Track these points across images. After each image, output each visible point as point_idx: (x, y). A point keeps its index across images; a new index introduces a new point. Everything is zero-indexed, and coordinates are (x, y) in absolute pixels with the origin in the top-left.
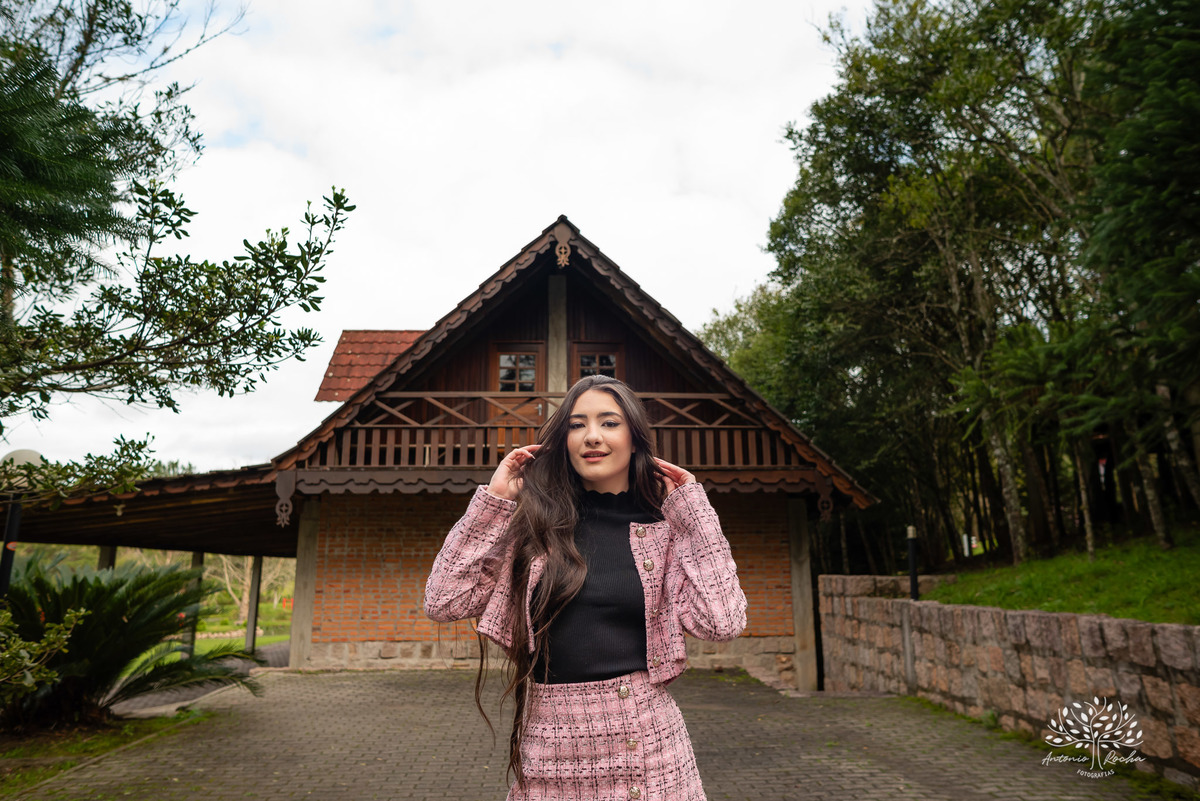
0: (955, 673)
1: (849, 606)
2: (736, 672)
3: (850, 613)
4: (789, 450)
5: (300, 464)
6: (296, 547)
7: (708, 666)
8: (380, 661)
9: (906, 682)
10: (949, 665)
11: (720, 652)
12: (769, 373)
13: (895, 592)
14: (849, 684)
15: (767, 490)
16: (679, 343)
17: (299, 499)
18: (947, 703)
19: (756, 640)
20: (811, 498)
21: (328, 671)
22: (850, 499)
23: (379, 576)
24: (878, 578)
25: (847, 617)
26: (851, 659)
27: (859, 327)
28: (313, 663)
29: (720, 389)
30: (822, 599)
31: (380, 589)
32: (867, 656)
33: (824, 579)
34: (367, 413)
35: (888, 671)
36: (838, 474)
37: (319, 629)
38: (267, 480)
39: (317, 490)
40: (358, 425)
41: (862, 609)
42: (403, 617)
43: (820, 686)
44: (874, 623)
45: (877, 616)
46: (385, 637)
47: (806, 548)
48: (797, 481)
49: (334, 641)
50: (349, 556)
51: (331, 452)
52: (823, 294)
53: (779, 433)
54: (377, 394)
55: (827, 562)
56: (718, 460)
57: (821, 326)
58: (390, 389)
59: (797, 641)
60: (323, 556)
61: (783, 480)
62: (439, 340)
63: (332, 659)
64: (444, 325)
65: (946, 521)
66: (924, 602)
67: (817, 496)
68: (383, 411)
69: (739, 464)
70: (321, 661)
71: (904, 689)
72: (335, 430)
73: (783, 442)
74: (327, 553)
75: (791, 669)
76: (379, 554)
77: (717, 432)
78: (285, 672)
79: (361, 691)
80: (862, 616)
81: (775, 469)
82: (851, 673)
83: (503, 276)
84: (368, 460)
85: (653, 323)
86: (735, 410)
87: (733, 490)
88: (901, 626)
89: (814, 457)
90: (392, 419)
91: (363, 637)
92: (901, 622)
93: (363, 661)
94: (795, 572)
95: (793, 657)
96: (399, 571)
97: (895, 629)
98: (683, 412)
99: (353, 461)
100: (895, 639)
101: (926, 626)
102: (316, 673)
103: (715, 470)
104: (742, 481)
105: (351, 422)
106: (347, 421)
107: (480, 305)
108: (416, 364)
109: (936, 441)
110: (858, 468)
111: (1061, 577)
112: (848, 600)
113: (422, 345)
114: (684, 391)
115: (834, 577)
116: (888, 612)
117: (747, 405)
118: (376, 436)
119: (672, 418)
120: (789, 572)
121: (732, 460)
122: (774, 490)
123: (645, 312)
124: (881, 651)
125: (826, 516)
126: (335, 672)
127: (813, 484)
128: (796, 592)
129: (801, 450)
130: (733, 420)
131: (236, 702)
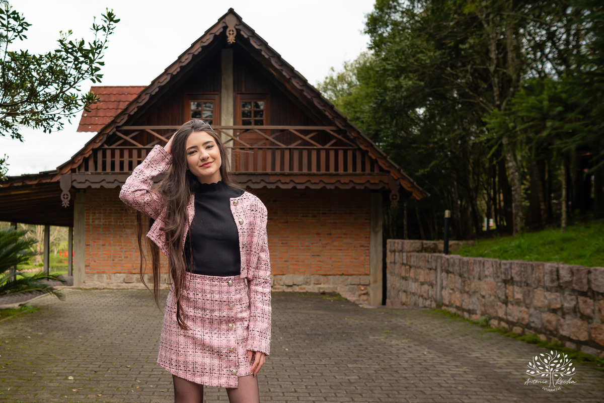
0: (466, 296)
1: (405, 258)
2: (333, 294)
3: (405, 262)
4: (373, 163)
5: (73, 171)
6: (72, 219)
7: (316, 291)
8: (124, 284)
9: (436, 301)
10: (463, 292)
11: (324, 284)
12: (362, 112)
13: (434, 250)
14: (401, 302)
15: (358, 187)
16: (305, 93)
17: (74, 191)
18: (459, 313)
19: (347, 277)
20: (385, 193)
21: (97, 289)
22: (410, 194)
23: (122, 237)
24: (425, 242)
25: (403, 264)
26: (403, 289)
27: (422, 83)
28: (87, 284)
29: (330, 123)
30: (388, 253)
31: (123, 244)
32: (413, 287)
33: (390, 242)
34: (112, 139)
35: (425, 295)
36: (404, 178)
37: (89, 266)
38: (55, 180)
39: (84, 186)
40: (106, 146)
41: (413, 259)
42: (136, 260)
43: (384, 302)
44: (419, 267)
45: (421, 264)
46: (127, 271)
47: (381, 223)
48: (377, 182)
49: (98, 273)
50: (103, 225)
51: (91, 163)
52: (400, 60)
53: (367, 152)
54: (117, 127)
55: (393, 231)
56: (327, 168)
57: (397, 82)
58: (125, 124)
59: (371, 278)
60: (89, 225)
61: (368, 181)
62: (153, 93)
63: (97, 283)
64: (156, 83)
65: (473, 208)
66: (452, 256)
67: (390, 191)
68: (121, 138)
69: (341, 171)
70: (91, 284)
71: (434, 305)
72: (93, 150)
73: (370, 158)
74: (91, 223)
75: (367, 294)
76: (121, 224)
77: (327, 151)
78: (73, 288)
79: (117, 299)
80: (412, 264)
81: (364, 175)
82: (403, 297)
83: (193, 51)
84: (113, 168)
85: (289, 80)
86: (340, 137)
87: (336, 187)
88: (436, 270)
89: (390, 167)
90: (126, 143)
91: (114, 271)
92: (436, 267)
93: (114, 284)
94: (372, 237)
95: (368, 287)
97: (432, 271)
98: (307, 138)
99: (104, 168)
100: (432, 277)
101: (451, 269)
102: (90, 289)
103: (325, 175)
104: (342, 181)
105: (102, 145)
106: (100, 144)
107: (179, 70)
108: (140, 109)
109: (472, 157)
110: (417, 174)
111: (541, 242)
112: (404, 254)
113: (143, 97)
114: (308, 125)
115: (397, 241)
116: (428, 261)
117: (348, 134)
118: (117, 153)
119: (299, 142)
120: (369, 238)
121: (336, 169)
122: (362, 187)
123: (284, 73)
124: (422, 284)
125: (394, 204)
126: (100, 289)
127: (388, 184)
128: (372, 250)
129: (381, 163)
130: (339, 143)
131: (49, 303)
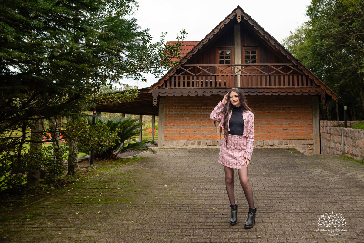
0: (354, 148)
1: (328, 130)
2: (293, 149)
3: (328, 132)
4: (312, 81)
5: (159, 87)
6: (158, 113)
7: (285, 148)
8: (185, 146)
10: (353, 146)
11: (289, 144)
13: (339, 126)
14: (328, 153)
15: (304, 94)
16: (277, 47)
17: (159, 97)
19: (301, 140)
20: (318, 97)
21: (171, 148)
22: (331, 97)
23: (184, 121)
24: (339, 121)
25: (328, 133)
26: (328, 146)
28: (165, 146)
29: (289, 62)
30: (321, 128)
31: (184, 125)
32: (332, 144)
33: (322, 122)
34: (179, 71)
35: (337, 148)
36: (327, 89)
37: (166, 136)
38: (150, 92)
39: (165, 95)
40: (176, 75)
41: (332, 131)
42: (191, 133)
43: (320, 154)
44: (334, 135)
45: (335, 133)
46: (186, 139)
47: (318, 112)
48: (314, 91)
49: (171, 140)
50: (174, 115)
51: (168, 84)
53: (309, 76)
54: (182, 65)
55: (323, 117)
56: (289, 85)
57: (321, 42)
58: (185, 64)
59: (314, 141)
60: (166, 115)
61: (310, 91)
62: (200, 48)
63: (171, 145)
64: (201, 43)
66: (348, 128)
67: (321, 96)
68: (183, 70)
69: (296, 86)
70: (167, 146)
71: (341, 153)
72: (169, 76)
73: (310, 79)
74: (167, 114)
75: (312, 149)
76: (184, 114)
77: (289, 76)
78: (158, 148)
79: (182, 153)
80: (331, 133)
81: (307, 88)
82: (328, 149)
83: (220, 27)
84: (179, 86)
85: (268, 41)
86: (295, 69)
87: (294, 94)
89: (320, 83)
90: (186, 73)
91: (180, 139)
92: (341, 134)
93: (180, 146)
94: (314, 120)
95: (313, 146)
96: (190, 119)
97: (340, 136)
98: (278, 69)
99: (175, 86)
100: (340, 139)
101: (347, 135)
102: (168, 149)
103: (288, 88)
104: (297, 91)
105: (174, 74)
106: (173, 74)
107: (213, 36)
108: (193, 55)
110: (334, 86)
112: (328, 128)
113: (195, 50)
114: (279, 63)
115: (324, 121)
116: (338, 132)
117: (299, 67)
118: (182, 78)
119: (274, 71)
120: (312, 120)
121: (293, 85)
122: (307, 94)
123: (266, 37)
124: (336, 143)
125: (323, 102)
126: (173, 149)
127: (320, 92)
128: (314, 126)
129: (316, 81)
130: (294, 72)
131: (148, 155)
